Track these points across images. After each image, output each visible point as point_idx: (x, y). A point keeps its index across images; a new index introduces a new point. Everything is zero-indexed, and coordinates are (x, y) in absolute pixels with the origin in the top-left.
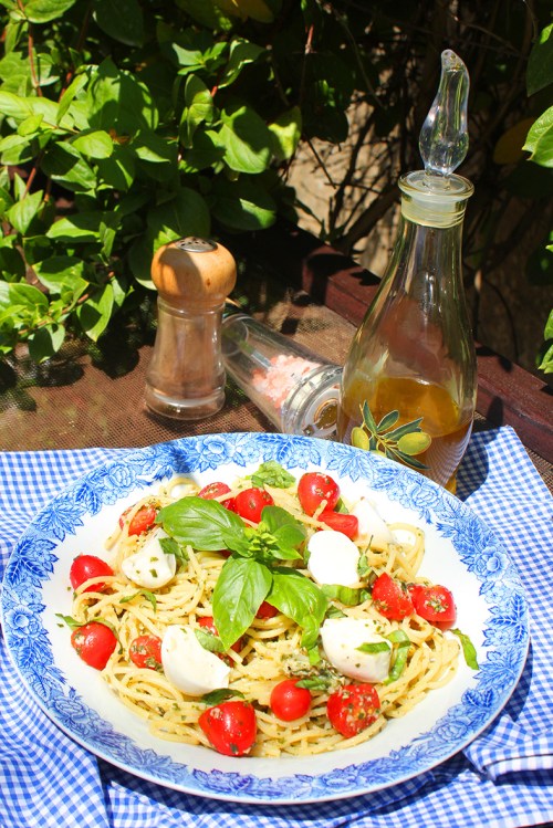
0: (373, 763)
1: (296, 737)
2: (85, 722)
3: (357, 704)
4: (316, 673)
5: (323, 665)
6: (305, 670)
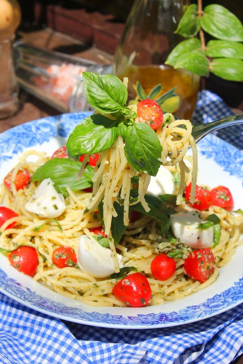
0: (229, 291)
3: (205, 260)
4: (175, 248)
5: (177, 243)
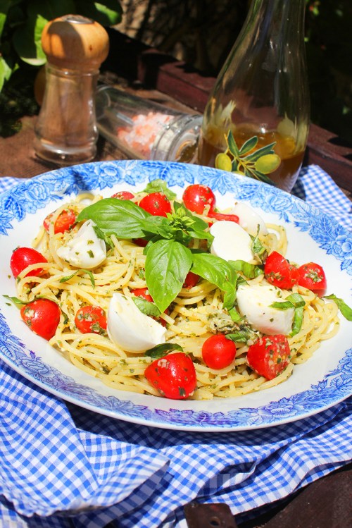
0: (302, 395)
1: (225, 383)
2: (51, 376)
3: (276, 350)
4: (238, 328)
5: (242, 322)
6: (229, 326)
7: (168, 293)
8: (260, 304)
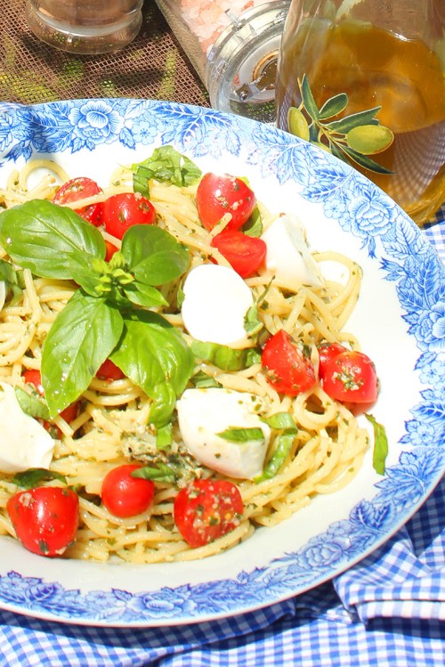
0: (213, 585)
1: (129, 539)
3: (211, 505)
4: (164, 459)
7: (70, 385)
8: (200, 429)
